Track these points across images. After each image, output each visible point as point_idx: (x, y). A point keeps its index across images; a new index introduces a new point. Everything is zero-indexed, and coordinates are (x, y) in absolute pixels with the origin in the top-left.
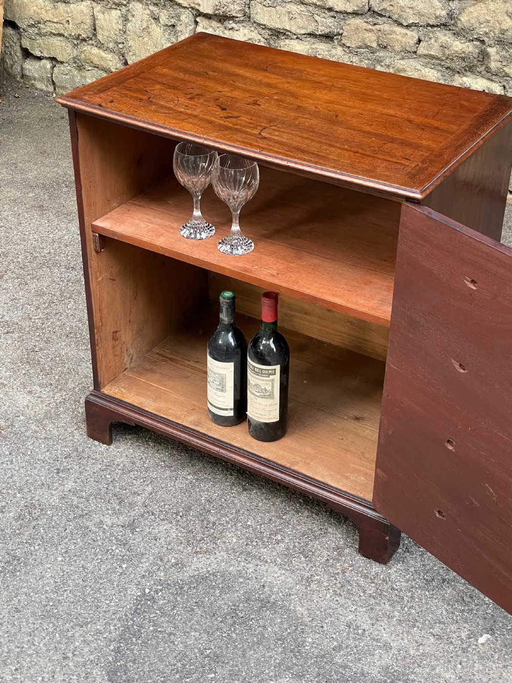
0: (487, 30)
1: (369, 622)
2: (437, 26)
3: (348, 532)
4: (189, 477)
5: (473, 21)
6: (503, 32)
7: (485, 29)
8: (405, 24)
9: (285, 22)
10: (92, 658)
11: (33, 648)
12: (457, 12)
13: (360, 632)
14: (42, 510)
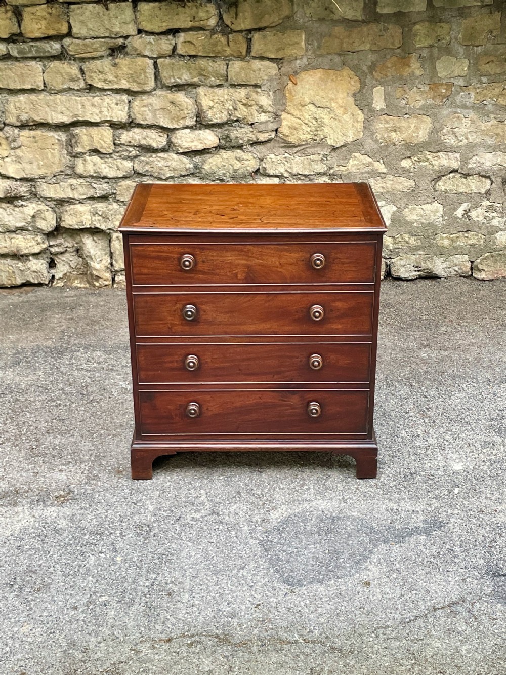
0: (224, 172)
1: (395, 505)
2: (188, 175)
3: (340, 471)
4: (221, 478)
5: (213, 168)
6: (235, 171)
7: (223, 172)
8: (164, 178)
9: (68, 192)
10: (266, 580)
11: (226, 590)
12: (200, 164)
13: (396, 511)
14: (148, 526)
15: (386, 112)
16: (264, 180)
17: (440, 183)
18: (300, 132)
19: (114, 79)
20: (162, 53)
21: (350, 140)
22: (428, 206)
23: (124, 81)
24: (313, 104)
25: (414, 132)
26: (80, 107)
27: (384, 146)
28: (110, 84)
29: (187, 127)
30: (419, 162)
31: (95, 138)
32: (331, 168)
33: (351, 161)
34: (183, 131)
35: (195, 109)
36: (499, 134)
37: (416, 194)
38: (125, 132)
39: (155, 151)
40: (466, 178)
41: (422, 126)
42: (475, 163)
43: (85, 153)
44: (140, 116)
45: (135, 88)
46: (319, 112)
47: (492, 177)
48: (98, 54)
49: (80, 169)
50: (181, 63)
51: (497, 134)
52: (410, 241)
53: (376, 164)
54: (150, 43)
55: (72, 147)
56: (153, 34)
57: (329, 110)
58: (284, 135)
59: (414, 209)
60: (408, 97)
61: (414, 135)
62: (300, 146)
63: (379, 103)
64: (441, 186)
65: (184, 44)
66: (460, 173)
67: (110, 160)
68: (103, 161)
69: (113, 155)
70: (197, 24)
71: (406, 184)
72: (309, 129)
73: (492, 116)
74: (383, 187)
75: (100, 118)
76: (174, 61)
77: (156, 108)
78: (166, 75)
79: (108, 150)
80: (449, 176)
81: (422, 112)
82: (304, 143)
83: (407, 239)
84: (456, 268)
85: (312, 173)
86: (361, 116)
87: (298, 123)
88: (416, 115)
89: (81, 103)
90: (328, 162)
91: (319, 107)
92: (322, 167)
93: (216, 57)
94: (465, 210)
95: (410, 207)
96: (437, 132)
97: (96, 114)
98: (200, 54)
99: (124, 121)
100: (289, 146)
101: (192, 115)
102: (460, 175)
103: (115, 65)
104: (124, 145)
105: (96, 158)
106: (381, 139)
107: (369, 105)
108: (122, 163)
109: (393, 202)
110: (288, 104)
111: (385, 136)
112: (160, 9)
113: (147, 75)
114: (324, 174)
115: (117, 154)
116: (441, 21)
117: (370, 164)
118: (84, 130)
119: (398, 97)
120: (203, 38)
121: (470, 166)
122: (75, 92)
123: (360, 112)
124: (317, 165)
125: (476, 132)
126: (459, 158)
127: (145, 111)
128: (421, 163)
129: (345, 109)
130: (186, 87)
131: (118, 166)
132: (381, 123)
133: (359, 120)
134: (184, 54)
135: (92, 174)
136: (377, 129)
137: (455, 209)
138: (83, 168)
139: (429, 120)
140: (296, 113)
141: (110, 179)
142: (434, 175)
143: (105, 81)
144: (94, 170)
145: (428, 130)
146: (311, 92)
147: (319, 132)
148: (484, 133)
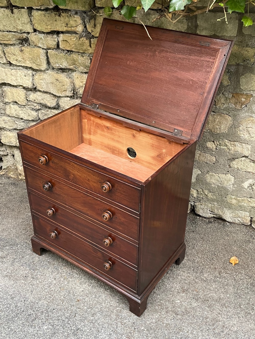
9: (3, 124)
19: (22, 60)
20: (49, 46)
22: (223, 176)
23: (28, 62)
25: (218, 125)
26: (4, 75)
28: (21, 63)
29: (68, 97)
30: (220, 145)
31: (15, 94)
34: (66, 99)
35: (72, 86)
37: (216, 166)
38: (32, 94)
39: (50, 108)
40: (254, 163)
41: (224, 122)
43: (11, 103)
44: (39, 85)
45: (35, 68)
48: (11, 43)
49: (8, 112)
50: (61, 54)
52: (209, 195)
54: (41, 39)
55: (3, 97)
56: (43, 33)
59: (213, 176)
61: (217, 127)
64: (235, 164)
65: (63, 42)
66: (250, 159)
67: (25, 109)
68: (20, 109)
69: (26, 107)
70: (69, 29)
71: (210, 159)
75: (16, 83)
76: (57, 53)
77: (48, 82)
78: (53, 61)
79: (23, 103)
80: (241, 159)
81: (225, 112)
83: (206, 193)
84: (239, 219)
88: (220, 114)
89: (5, 72)
93: (84, 53)
94: (250, 184)
96: (235, 128)
97: (14, 80)
98: (73, 50)
99: (30, 87)
101: (70, 90)
102: (249, 160)
103: (22, 51)
104: (31, 101)
105: (16, 107)
108: (31, 112)
109: (199, 168)
112: (45, 16)
113: (41, 60)
115: (29, 106)
116: (247, 46)
118: (9, 89)
120: (75, 39)
122: (2, 65)
126: (250, 149)
127: (42, 83)
128: (222, 147)
130: (67, 70)
131: (28, 114)
134: (63, 49)
135: (14, 116)
137: (243, 182)
138: (9, 111)
139: (230, 118)
141: (25, 120)
142: (230, 157)
143: (16, 60)
144: (16, 114)
145: (228, 126)
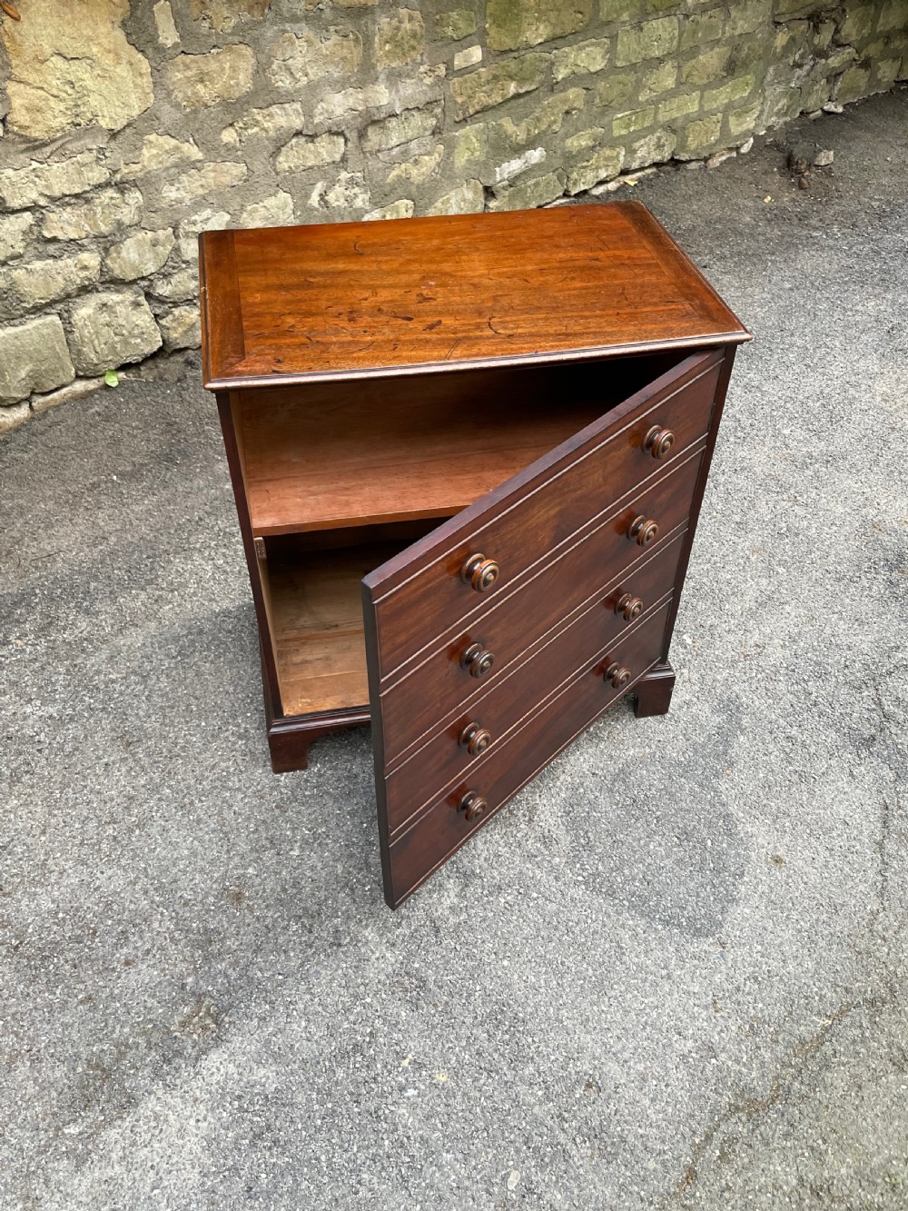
15: (182, 49)
16: (6, 221)
17: (281, 159)
18: (49, 115)
21: (135, 113)
22: (271, 202)
24: (59, 54)
25: (231, 78)
27: (190, 113)
30: (246, 129)
32: (115, 172)
33: (145, 151)
36: (346, 57)
37: (251, 186)
40: (312, 142)
41: (242, 64)
42: (322, 114)
46: (74, 68)
47: (346, 132)
51: (344, 59)
53: (185, 147)
57: (89, 61)
58: (20, 127)
59: (255, 210)
60: (210, 14)
61: (232, 82)
62: (53, 141)
63: (168, 36)
64: (284, 162)
66: (305, 135)
71: (235, 172)
72: (62, 106)
73: (332, 29)
74: (202, 186)
80: (291, 143)
81: (236, 39)
82: (59, 135)
85: (87, 188)
86: (145, 66)
87: (39, 98)
88: (229, 47)
90: (108, 161)
91: (72, 59)
92: (100, 173)
94: (320, 195)
95: (249, 208)
96: (264, 70)
100: (34, 146)
102: (304, 139)
106: (184, 99)
107: (153, 39)
109: (223, 207)
110: (14, 62)
111: (189, 94)
114: (107, 184)
117: (177, 148)
119: (195, 16)
121: (316, 121)
123: (140, 56)
124: (92, 171)
125: (315, 61)
126: (300, 111)
128: (250, 131)
129: (117, 54)
132: (178, 71)
133: (143, 71)
136: (174, 83)
137: (308, 196)
139: (248, 51)
140: (32, 77)
142: (271, 148)
145: (250, 71)
146: (49, 30)
147: (82, 109)
148: (327, 59)
